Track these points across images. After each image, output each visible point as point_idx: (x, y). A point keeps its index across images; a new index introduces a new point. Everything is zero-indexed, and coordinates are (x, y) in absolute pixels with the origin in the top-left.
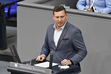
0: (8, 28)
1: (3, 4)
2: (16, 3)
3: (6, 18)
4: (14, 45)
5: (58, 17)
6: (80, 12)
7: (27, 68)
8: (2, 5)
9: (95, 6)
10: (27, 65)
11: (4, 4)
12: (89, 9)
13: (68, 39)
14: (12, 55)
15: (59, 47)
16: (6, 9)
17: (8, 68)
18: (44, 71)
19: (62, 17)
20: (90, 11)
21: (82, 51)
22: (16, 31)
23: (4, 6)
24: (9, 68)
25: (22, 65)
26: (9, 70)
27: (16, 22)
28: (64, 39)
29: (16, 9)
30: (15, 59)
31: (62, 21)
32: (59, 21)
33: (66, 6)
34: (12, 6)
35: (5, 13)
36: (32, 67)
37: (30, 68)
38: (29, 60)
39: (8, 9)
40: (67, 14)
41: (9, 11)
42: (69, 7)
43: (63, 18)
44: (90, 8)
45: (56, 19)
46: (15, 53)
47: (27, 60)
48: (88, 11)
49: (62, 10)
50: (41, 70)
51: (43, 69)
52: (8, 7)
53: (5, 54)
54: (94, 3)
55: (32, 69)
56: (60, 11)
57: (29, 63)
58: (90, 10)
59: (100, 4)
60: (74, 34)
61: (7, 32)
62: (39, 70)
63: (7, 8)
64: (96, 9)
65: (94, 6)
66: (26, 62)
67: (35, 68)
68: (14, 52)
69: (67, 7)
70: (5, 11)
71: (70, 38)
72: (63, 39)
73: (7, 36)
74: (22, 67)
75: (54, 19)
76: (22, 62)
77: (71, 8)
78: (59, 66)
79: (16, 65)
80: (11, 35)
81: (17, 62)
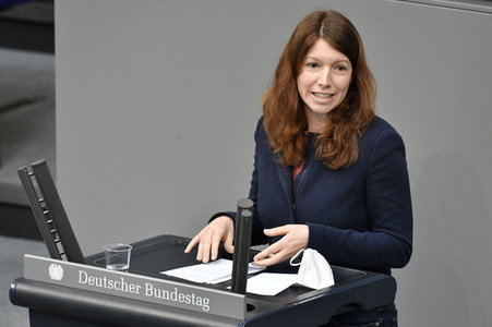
4: (45, 163)
7: (112, 285)
17: (13, 286)
18: (204, 304)
24: (21, 287)
25: (90, 273)
26: (17, 299)
27: (50, 26)
36: (142, 283)
37: (131, 289)
46: (48, 205)
50: (188, 300)
51: (198, 293)
55: (142, 290)
62: (178, 298)
66: (103, 255)
68: (43, 205)
74: (88, 280)
76: (85, 255)
81: (64, 256)
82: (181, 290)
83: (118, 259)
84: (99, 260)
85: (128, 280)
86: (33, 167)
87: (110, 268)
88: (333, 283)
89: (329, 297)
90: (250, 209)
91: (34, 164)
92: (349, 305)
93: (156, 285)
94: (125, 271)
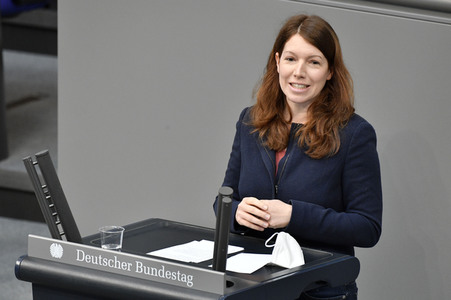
0: (11, 58)
4: (47, 153)
7: (107, 263)
17: (18, 263)
18: (188, 281)
24: (25, 264)
25: (88, 252)
26: (22, 274)
27: (54, 31)
30: (52, 223)
36: (133, 261)
37: (124, 266)
50: (174, 277)
51: (183, 271)
55: (133, 267)
62: (164, 275)
66: (98, 236)
68: (47, 191)
73: (8, 99)
74: (85, 258)
76: (82, 236)
79: (57, 250)
81: (64, 237)
82: (168, 268)
83: (112, 240)
84: (96, 240)
85: (121, 258)
86: (38, 157)
87: (105, 248)
88: (303, 263)
89: (299, 275)
90: (230, 196)
91: (38, 154)
92: (317, 283)
93: (146, 263)
94: (118, 250)
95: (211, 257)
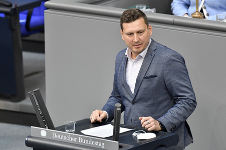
0: (26, 55)
1: (16, 5)
2: (42, 3)
3: (23, 36)
4: (39, 90)
5: (131, 34)
6: (176, 20)
7: (66, 138)
8: (13, 7)
9: (207, 7)
10: (66, 133)
11: (18, 6)
12: (197, 13)
13: (156, 76)
14: (35, 112)
15: (138, 95)
16: (21, 15)
17: (27, 139)
18: (102, 146)
19: (139, 32)
20: (199, 18)
21: (184, 100)
22: (43, 62)
23: (17, 9)
24: (30, 139)
25: (57, 133)
26: (28, 144)
27: (43, 43)
28: (148, 78)
29: (43, 15)
30: (41, 121)
31: (140, 41)
32: (134, 42)
33: (147, 8)
34: (36, 10)
35: (21, 25)
36: (78, 137)
37: (74, 140)
38: (71, 122)
39: (25, 16)
40: (149, 25)
41: (28, 19)
42: (153, 10)
43: (143, 35)
44: (198, 11)
45: (127, 37)
46: (40, 107)
47: (67, 123)
48: (194, 17)
49: (138, 18)
50: (96, 144)
51: (100, 141)
52: (27, 11)
53: (22, 111)
54: (205, 2)
55: (78, 140)
56: (134, 20)
57: (70, 127)
58: (199, 16)
59: (217, 3)
60: (167, 65)
61: (25, 64)
62: (91, 143)
63: (25, 14)
64: (210, 13)
65: (205, 8)
66: (64, 126)
67: (83, 138)
68: (38, 106)
69: (149, 10)
70: (21, 21)
71: (159, 74)
72: (145, 78)
73: (25, 73)
74: (56, 136)
75: (124, 38)
76: (55, 127)
77: (157, 12)
78: (134, 134)
79: (44, 132)
80: (34, 70)
81: (47, 127)
82: (93, 140)
84: (62, 128)
85: (72, 136)
86: (34, 92)
90: (120, 107)
91: (35, 90)
95: (112, 135)
